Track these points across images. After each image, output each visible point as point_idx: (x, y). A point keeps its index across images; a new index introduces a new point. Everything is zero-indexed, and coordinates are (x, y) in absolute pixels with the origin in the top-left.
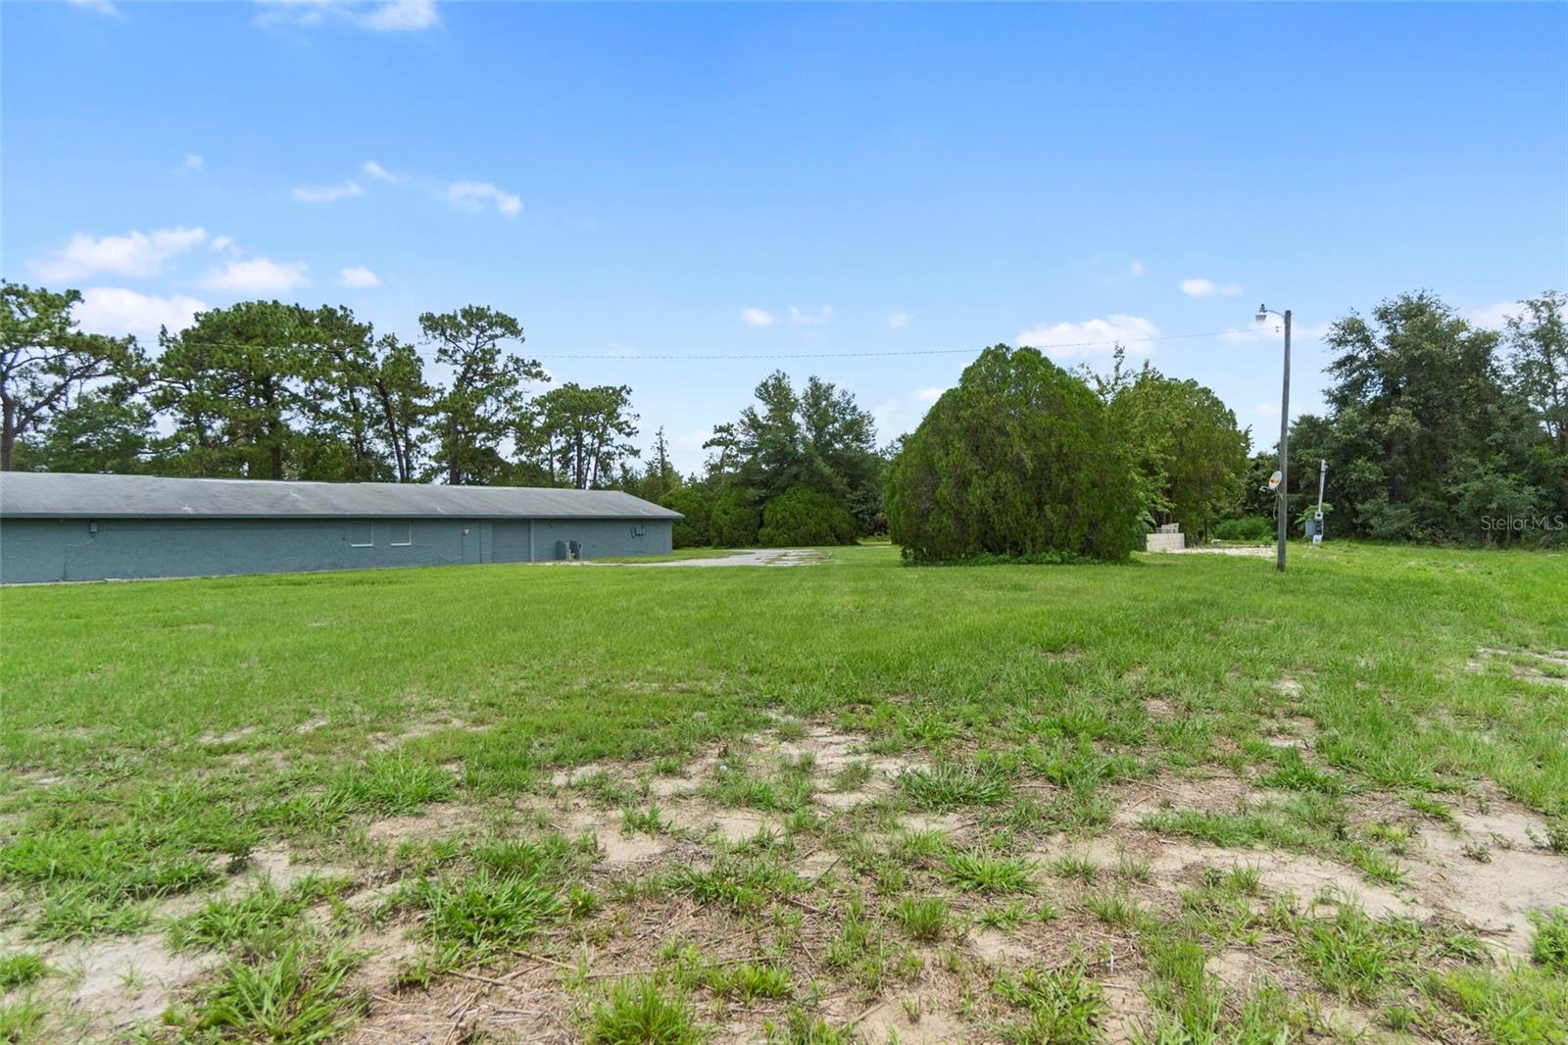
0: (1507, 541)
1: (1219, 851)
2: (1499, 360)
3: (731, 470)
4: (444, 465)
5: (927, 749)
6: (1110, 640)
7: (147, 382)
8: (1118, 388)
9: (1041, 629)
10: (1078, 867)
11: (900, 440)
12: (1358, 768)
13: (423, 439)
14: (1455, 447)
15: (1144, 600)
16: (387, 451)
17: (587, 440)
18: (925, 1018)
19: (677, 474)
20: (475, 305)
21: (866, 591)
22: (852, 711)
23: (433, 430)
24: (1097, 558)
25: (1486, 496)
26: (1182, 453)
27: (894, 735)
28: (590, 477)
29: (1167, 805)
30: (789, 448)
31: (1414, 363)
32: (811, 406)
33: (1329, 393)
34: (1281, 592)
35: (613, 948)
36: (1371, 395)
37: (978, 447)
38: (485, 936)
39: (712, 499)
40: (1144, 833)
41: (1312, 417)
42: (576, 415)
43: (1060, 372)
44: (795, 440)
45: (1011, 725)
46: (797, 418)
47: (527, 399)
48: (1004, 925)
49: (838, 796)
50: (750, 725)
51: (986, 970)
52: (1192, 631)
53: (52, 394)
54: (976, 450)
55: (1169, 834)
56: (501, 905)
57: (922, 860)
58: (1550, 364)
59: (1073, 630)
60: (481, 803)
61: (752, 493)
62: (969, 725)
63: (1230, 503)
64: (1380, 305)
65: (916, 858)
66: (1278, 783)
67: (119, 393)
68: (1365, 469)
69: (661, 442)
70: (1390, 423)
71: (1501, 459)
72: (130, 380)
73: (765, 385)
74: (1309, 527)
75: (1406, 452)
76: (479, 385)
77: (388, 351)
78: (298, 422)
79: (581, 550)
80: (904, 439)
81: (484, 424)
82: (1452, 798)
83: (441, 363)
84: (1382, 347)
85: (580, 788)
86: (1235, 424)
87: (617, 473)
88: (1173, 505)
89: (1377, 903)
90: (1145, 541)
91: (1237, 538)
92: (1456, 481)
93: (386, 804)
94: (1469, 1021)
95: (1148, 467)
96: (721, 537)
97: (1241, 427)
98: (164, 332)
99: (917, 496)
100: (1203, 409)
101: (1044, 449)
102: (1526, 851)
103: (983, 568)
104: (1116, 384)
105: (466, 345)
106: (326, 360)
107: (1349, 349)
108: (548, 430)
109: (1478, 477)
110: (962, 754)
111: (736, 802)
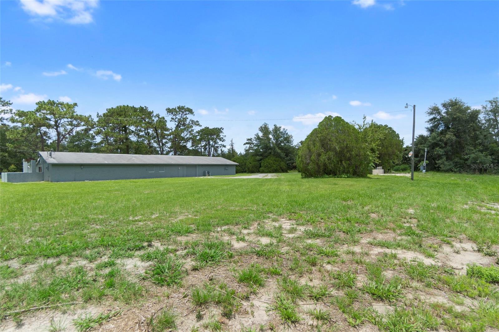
0: (483, 172)
1: (388, 250)
2: (480, 118)
3: (252, 151)
4: (172, 150)
5: (311, 224)
6: (361, 198)
7: (93, 128)
8: (364, 128)
9: (341, 195)
10: (351, 252)
11: (300, 143)
12: (427, 231)
13: (166, 143)
14: (467, 144)
15: (371, 188)
16: (157, 146)
17: (211, 143)
18: (314, 280)
19: (236, 152)
20: (181, 105)
21: (291, 185)
22: (291, 215)
23: (169, 140)
24: (358, 176)
25: (476, 159)
26: (383, 146)
27: (302, 221)
28: (212, 153)
29: (374, 239)
30: (268, 145)
31: (454, 119)
32: (275, 133)
33: (427, 128)
34: (412, 186)
35: (239, 264)
36: (441, 129)
37: (323, 145)
38: (209, 261)
39: (246, 159)
40: (368, 245)
41: (423, 136)
42: (208, 136)
43: (347, 123)
44: (270, 143)
45: (334, 219)
46: (271, 136)
47: (195, 131)
48: (332, 263)
49: (289, 235)
50: (264, 218)
51: (328, 272)
52: (385, 196)
53: (70, 132)
54: (323, 146)
55: (375, 245)
56: (212, 254)
57: (311, 249)
58: (496, 119)
59: (350, 195)
60: (201, 234)
61: (258, 158)
62: (322, 219)
63: (398, 161)
64: (443, 102)
65: (309, 248)
66: (406, 234)
67: (87, 131)
68: (439, 151)
69: (232, 143)
70: (446, 137)
71: (481, 148)
72: (89, 127)
73: (261, 127)
74: (421, 168)
75: (452, 146)
76: (182, 127)
77: (157, 118)
78: (133, 138)
79: (210, 173)
80: (302, 142)
81: (183, 139)
82: (452, 239)
83: (172, 122)
84: (444, 115)
85: (224, 231)
86: (399, 137)
87: (219, 152)
88: (380, 162)
89: (428, 262)
90: (372, 172)
91: (400, 171)
92: (467, 154)
93: (179, 233)
94: (447, 286)
95: (373, 150)
96: (249, 170)
97: (401, 138)
98: (98, 114)
99: (306, 158)
100: (390, 133)
101: (342, 145)
102: (471, 251)
103: (324, 179)
104: (364, 126)
105: (178, 117)
106: (141, 121)
107: (434, 115)
108: (200, 140)
109: (474, 153)
110: (320, 225)
111: (263, 235)
